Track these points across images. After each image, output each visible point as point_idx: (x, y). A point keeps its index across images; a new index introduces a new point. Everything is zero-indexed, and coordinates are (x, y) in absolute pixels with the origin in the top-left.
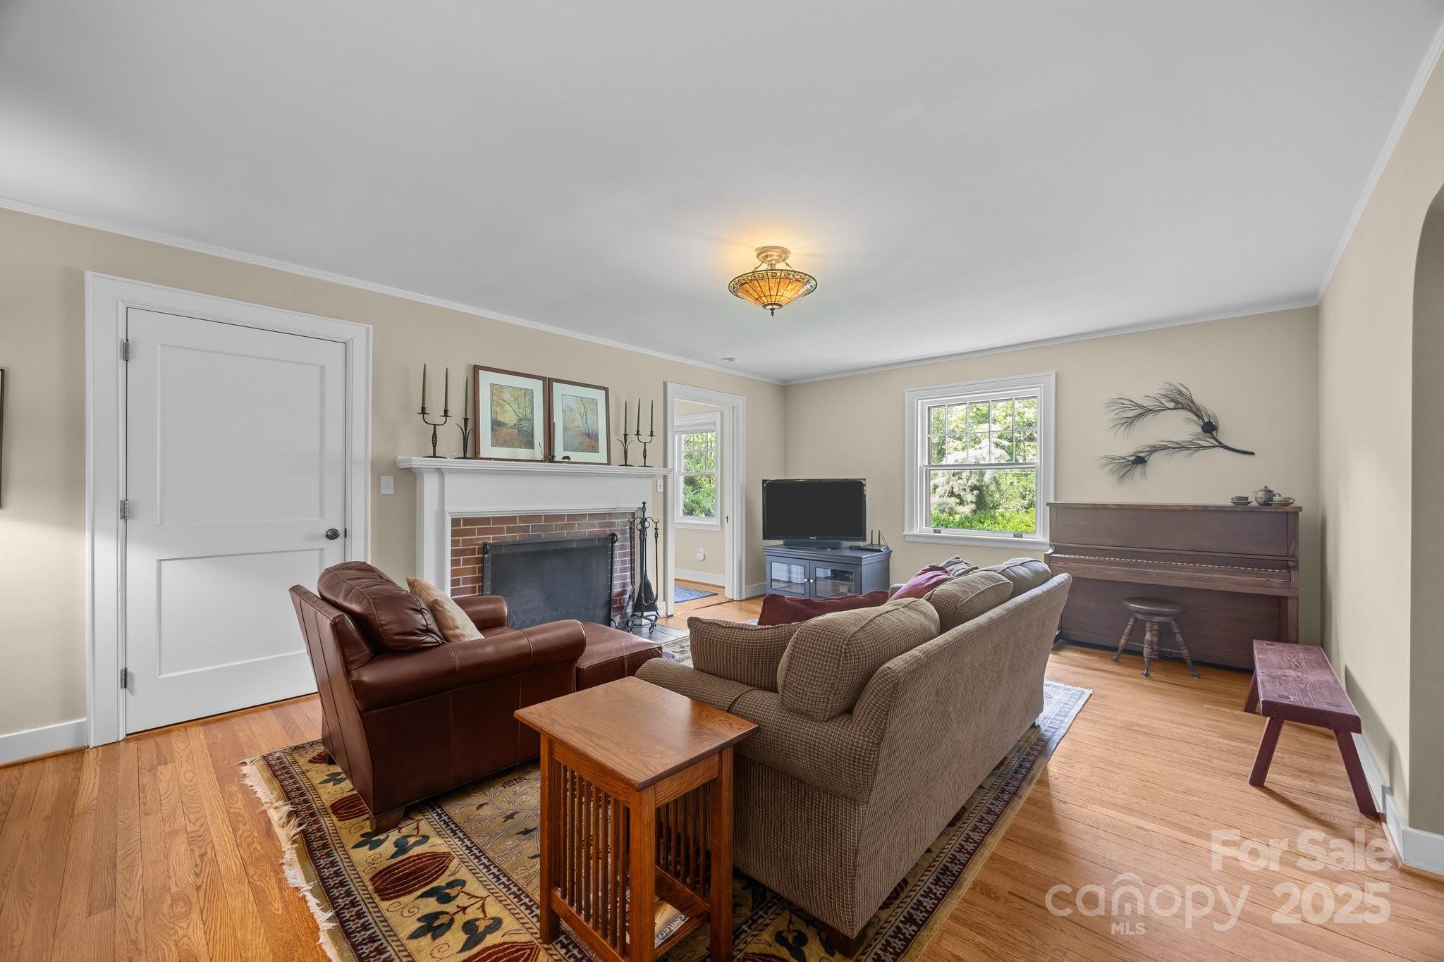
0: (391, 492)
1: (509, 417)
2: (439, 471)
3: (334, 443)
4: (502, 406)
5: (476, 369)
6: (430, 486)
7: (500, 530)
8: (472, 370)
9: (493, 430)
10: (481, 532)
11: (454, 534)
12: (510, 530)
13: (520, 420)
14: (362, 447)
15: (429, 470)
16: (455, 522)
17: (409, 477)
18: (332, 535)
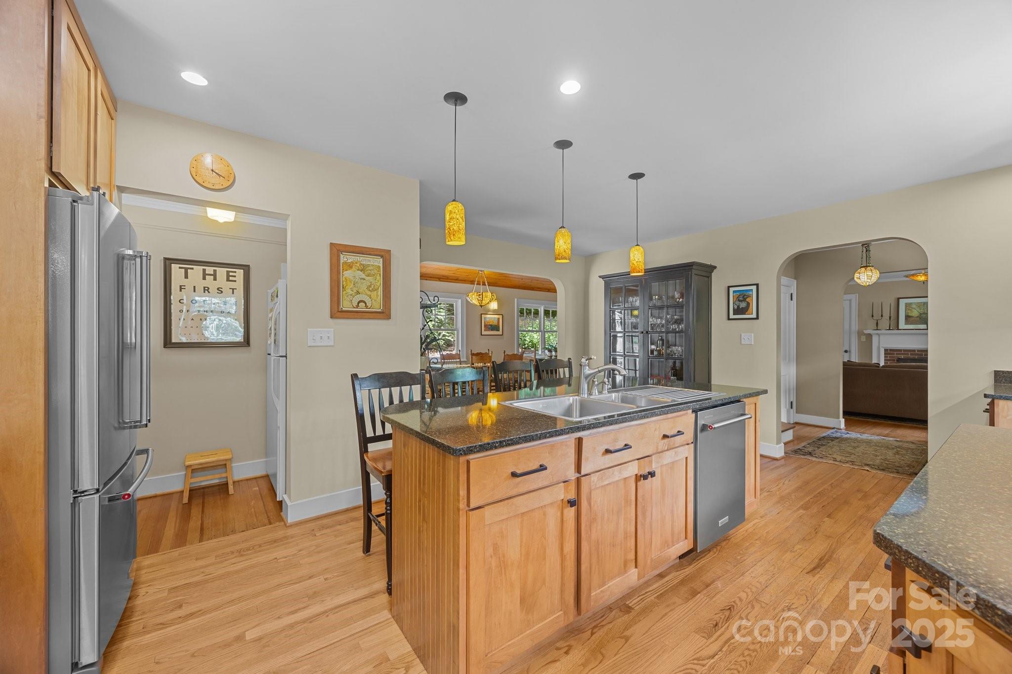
0: (864, 340)
1: (915, 313)
2: (879, 335)
3: (847, 327)
4: (911, 310)
5: (899, 299)
6: (875, 339)
7: (908, 354)
8: (897, 300)
9: (906, 319)
10: (897, 354)
11: (885, 354)
12: (911, 354)
13: (921, 314)
14: (855, 327)
15: (874, 334)
16: (886, 350)
17: (869, 336)
18: (846, 351)
